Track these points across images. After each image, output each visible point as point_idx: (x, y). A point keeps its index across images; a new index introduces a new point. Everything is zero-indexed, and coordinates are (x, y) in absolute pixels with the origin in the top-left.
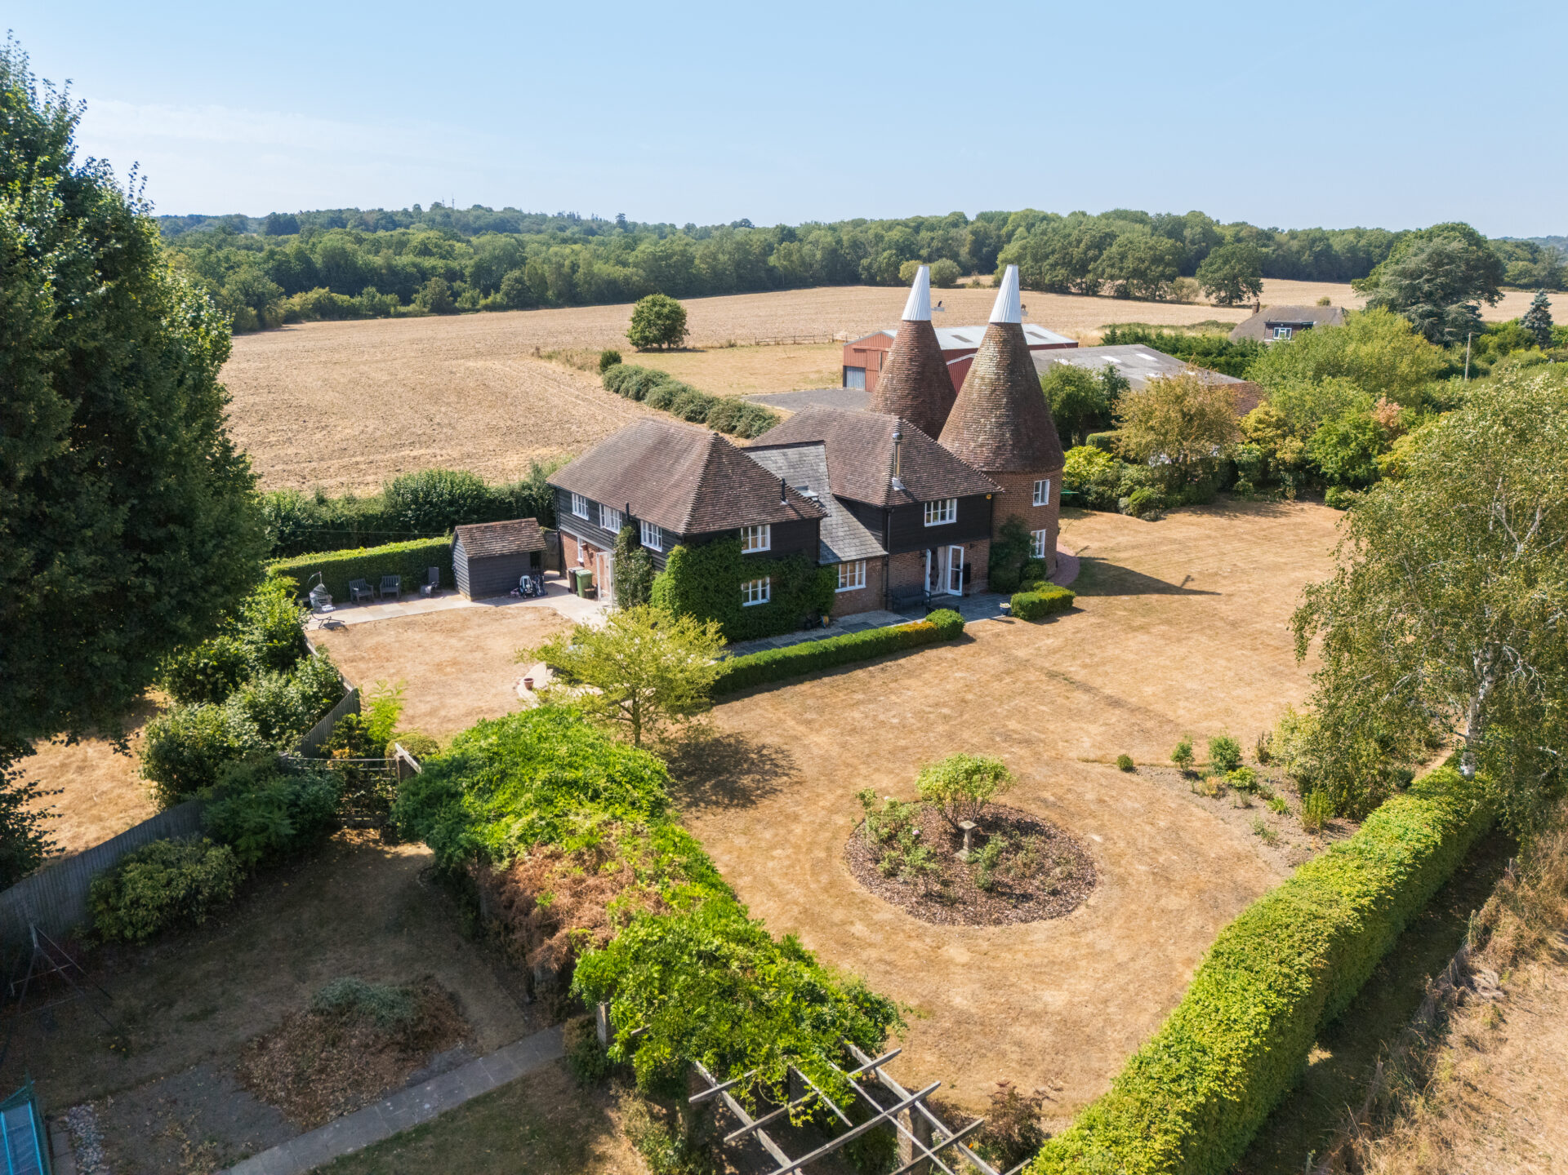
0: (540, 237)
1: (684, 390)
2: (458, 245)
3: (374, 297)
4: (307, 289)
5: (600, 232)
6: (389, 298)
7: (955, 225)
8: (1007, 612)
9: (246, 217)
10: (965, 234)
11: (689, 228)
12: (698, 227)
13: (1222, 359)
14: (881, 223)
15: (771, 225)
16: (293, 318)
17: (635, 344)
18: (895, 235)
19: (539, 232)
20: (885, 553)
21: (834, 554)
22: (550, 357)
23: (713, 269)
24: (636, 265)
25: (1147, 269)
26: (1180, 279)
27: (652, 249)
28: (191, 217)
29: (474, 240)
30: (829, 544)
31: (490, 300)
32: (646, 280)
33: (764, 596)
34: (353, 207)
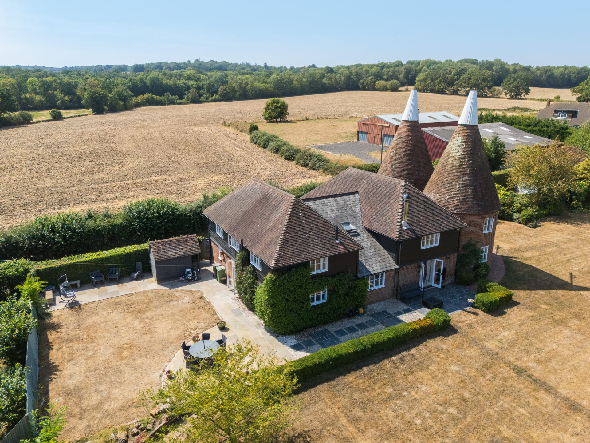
0: (235, 72)
1: (285, 144)
2: (202, 76)
3: (169, 97)
4: (143, 94)
5: (257, 70)
6: (175, 97)
7: (398, 66)
8: (472, 305)
9: (127, 66)
10: (402, 70)
11: (292, 68)
12: (295, 67)
13: (537, 128)
14: (368, 65)
15: (324, 66)
16: (138, 105)
17: (266, 119)
18: (374, 70)
19: (235, 70)
20: (398, 267)
21: (366, 269)
22: (229, 126)
23: (301, 84)
24: (271, 83)
25: (480, 83)
26: (494, 87)
27: (276, 77)
28: (107, 66)
29: (209, 73)
30: (363, 262)
31: (213, 98)
32: (274, 89)
33: (323, 298)
34: (165, 61)
